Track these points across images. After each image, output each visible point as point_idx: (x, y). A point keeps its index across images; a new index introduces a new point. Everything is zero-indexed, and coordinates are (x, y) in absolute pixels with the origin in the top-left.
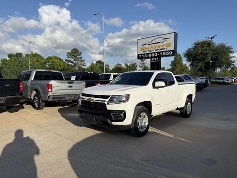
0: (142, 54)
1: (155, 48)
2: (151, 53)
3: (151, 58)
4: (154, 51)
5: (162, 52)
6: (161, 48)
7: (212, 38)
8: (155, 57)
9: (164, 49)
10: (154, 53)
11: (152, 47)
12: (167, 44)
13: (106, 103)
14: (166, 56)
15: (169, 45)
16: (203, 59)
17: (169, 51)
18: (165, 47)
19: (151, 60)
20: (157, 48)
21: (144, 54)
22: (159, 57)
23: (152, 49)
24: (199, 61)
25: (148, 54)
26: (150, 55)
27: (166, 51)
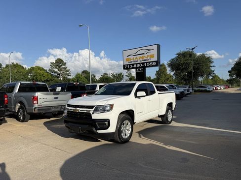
0: (128, 65)
1: (139, 59)
2: (136, 64)
3: (136, 68)
4: (139, 62)
5: (147, 63)
6: (145, 59)
7: (193, 49)
8: (139, 67)
9: (148, 60)
10: (139, 64)
11: (137, 58)
12: (150, 56)
13: (91, 112)
14: (150, 66)
15: (152, 56)
16: (186, 69)
17: (153, 62)
18: (149, 58)
19: (136, 71)
20: (141, 59)
21: (129, 65)
22: (144, 68)
23: (136, 60)
24: (182, 70)
25: (133, 65)
26: (135, 66)
27: (150, 62)
